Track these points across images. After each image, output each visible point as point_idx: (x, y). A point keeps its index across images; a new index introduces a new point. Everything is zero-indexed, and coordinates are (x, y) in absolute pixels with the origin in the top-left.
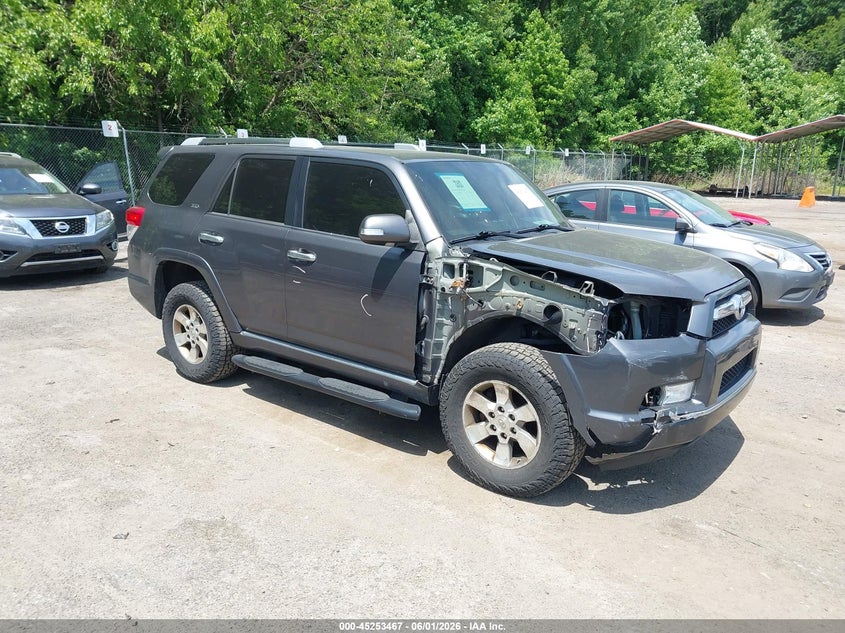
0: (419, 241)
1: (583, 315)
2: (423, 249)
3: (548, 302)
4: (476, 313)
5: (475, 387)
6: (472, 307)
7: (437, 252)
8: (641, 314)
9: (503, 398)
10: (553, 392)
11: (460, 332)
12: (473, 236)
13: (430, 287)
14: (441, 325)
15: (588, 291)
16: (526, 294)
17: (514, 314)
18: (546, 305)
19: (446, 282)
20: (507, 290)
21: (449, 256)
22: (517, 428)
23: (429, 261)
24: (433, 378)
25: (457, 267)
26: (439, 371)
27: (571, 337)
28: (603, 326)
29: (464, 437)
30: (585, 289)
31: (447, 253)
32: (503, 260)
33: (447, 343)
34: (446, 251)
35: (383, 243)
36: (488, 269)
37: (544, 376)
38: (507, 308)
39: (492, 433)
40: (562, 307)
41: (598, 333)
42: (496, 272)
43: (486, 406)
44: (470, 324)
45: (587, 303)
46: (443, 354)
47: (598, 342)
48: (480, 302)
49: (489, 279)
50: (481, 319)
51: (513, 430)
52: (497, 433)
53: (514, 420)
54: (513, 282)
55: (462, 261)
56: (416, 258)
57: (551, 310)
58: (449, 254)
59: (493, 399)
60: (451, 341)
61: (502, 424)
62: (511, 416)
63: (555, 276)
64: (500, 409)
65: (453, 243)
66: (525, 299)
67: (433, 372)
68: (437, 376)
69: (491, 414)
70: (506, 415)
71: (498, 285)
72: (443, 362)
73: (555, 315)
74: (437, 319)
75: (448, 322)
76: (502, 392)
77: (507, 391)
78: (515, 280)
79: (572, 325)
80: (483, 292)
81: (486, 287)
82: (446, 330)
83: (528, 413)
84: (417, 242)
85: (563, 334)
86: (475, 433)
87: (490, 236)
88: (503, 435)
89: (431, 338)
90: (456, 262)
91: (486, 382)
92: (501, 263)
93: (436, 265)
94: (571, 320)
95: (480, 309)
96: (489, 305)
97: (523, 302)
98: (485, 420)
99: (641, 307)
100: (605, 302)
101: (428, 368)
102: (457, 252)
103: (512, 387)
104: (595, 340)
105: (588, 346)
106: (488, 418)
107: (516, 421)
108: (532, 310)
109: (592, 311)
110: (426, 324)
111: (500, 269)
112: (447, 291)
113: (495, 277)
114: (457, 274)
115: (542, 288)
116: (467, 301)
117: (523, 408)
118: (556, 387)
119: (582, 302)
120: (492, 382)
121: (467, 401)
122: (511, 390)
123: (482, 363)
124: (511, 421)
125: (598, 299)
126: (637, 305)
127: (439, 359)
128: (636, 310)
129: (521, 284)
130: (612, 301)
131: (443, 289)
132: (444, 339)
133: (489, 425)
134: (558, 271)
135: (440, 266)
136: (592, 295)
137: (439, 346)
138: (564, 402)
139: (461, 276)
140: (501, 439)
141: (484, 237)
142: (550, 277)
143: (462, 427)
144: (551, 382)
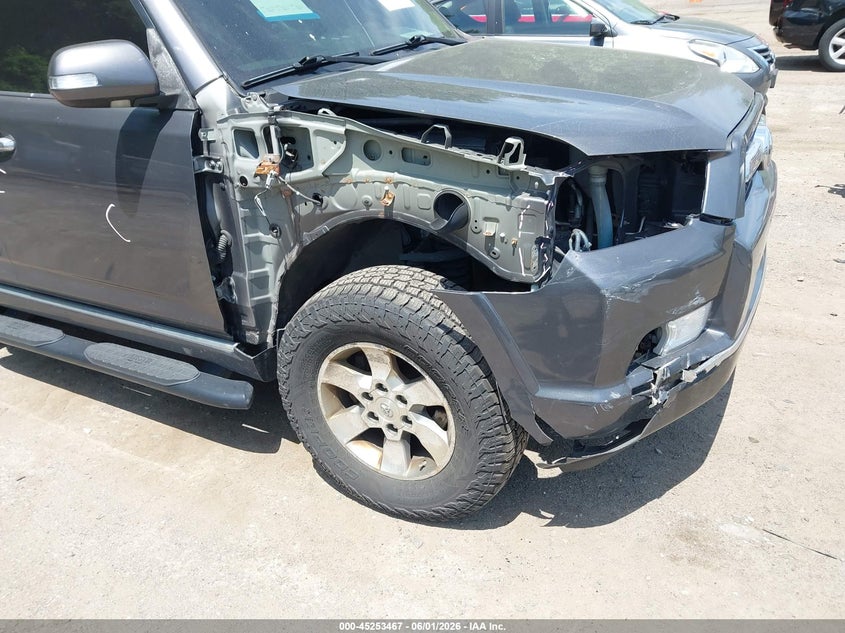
0: (181, 89)
1: (509, 208)
2: (190, 105)
3: (440, 188)
4: (313, 220)
5: (332, 355)
6: (305, 209)
7: (218, 109)
8: (609, 187)
9: (382, 370)
10: (467, 359)
11: (293, 255)
12: (288, 68)
13: (220, 178)
14: (256, 246)
15: (514, 159)
16: (397, 176)
17: (381, 216)
18: (436, 195)
19: (244, 165)
20: (360, 170)
21: (244, 114)
22: (412, 416)
23: (207, 129)
24: (263, 336)
25: (259, 134)
26: (272, 322)
27: (489, 250)
28: (547, 226)
29: (329, 434)
30: (508, 156)
31: (237, 109)
32: (345, 111)
33: (274, 274)
34: (234, 103)
35: (105, 103)
36: (319, 133)
37: (449, 331)
38: (367, 204)
39: (373, 424)
40: (468, 195)
41: (539, 241)
42: (333, 137)
43: (357, 383)
44: (308, 238)
45: (513, 184)
46: (273, 293)
47: (541, 257)
48: (316, 197)
49: (325, 154)
50: (324, 228)
51: (406, 419)
52: (382, 424)
53: (405, 402)
54: (370, 154)
55: (267, 121)
56: (179, 125)
57: (447, 204)
58: (241, 110)
59: (367, 370)
60: (281, 271)
61: (387, 412)
62: (400, 398)
63: (447, 134)
64: (380, 386)
65: (248, 87)
66: (396, 184)
67: (261, 326)
68: (270, 331)
69: (367, 395)
70: (392, 395)
71: (343, 163)
72: (274, 307)
73: (457, 214)
74: (246, 237)
75: (269, 238)
76: (379, 360)
77: (388, 359)
78: (373, 149)
79: (489, 229)
80: (317, 179)
81: (319, 168)
82: (269, 253)
83: (426, 392)
84: (177, 91)
85: (474, 246)
86: (345, 425)
87: (321, 65)
88: (391, 427)
89: (244, 271)
90: (255, 124)
91: (349, 347)
92: (342, 118)
93: (220, 135)
94: (486, 219)
95: (318, 211)
96: (334, 202)
97: (393, 192)
98: (357, 403)
99: (610, 174)
100: (550, 177)
101: (250, 321)
102: (256, 103)
103: (393, 352)
104: (535, 254)
105: (524, 265)
106: (364, 401)
107: (409, 406)
108: (414, 206)
109: (525, 197)
110: (227, 248)
111: (341, 130)
112: (252, 183)
113: (333, 147)
114: (262, 147)
115: (426, 159)
116: (293, 200)
117: (419, 385)
118: (472, 350)
119: (503, 182)
120: (360, 345)
121: (323, 377)
122: (392, 356)
123: (335, 317)
124: (401, 405)
125: (534, 172)
126: (604, 171)
127: (267, 303)
128: (601, 180)
129: (385, 156)
130: (562, 174)
131: (243, 180)
132: (269, 269)
133: (366, 412)
134: (453, 124)
135: (229, 136)
136: (521, 166)
137: (261, 282)
138: (489, 375)
139: (271, 151)
140: (388, 434)
141: (310, 67)
142: (438, 136)
143: (320, 419)
144: (462, 341)
